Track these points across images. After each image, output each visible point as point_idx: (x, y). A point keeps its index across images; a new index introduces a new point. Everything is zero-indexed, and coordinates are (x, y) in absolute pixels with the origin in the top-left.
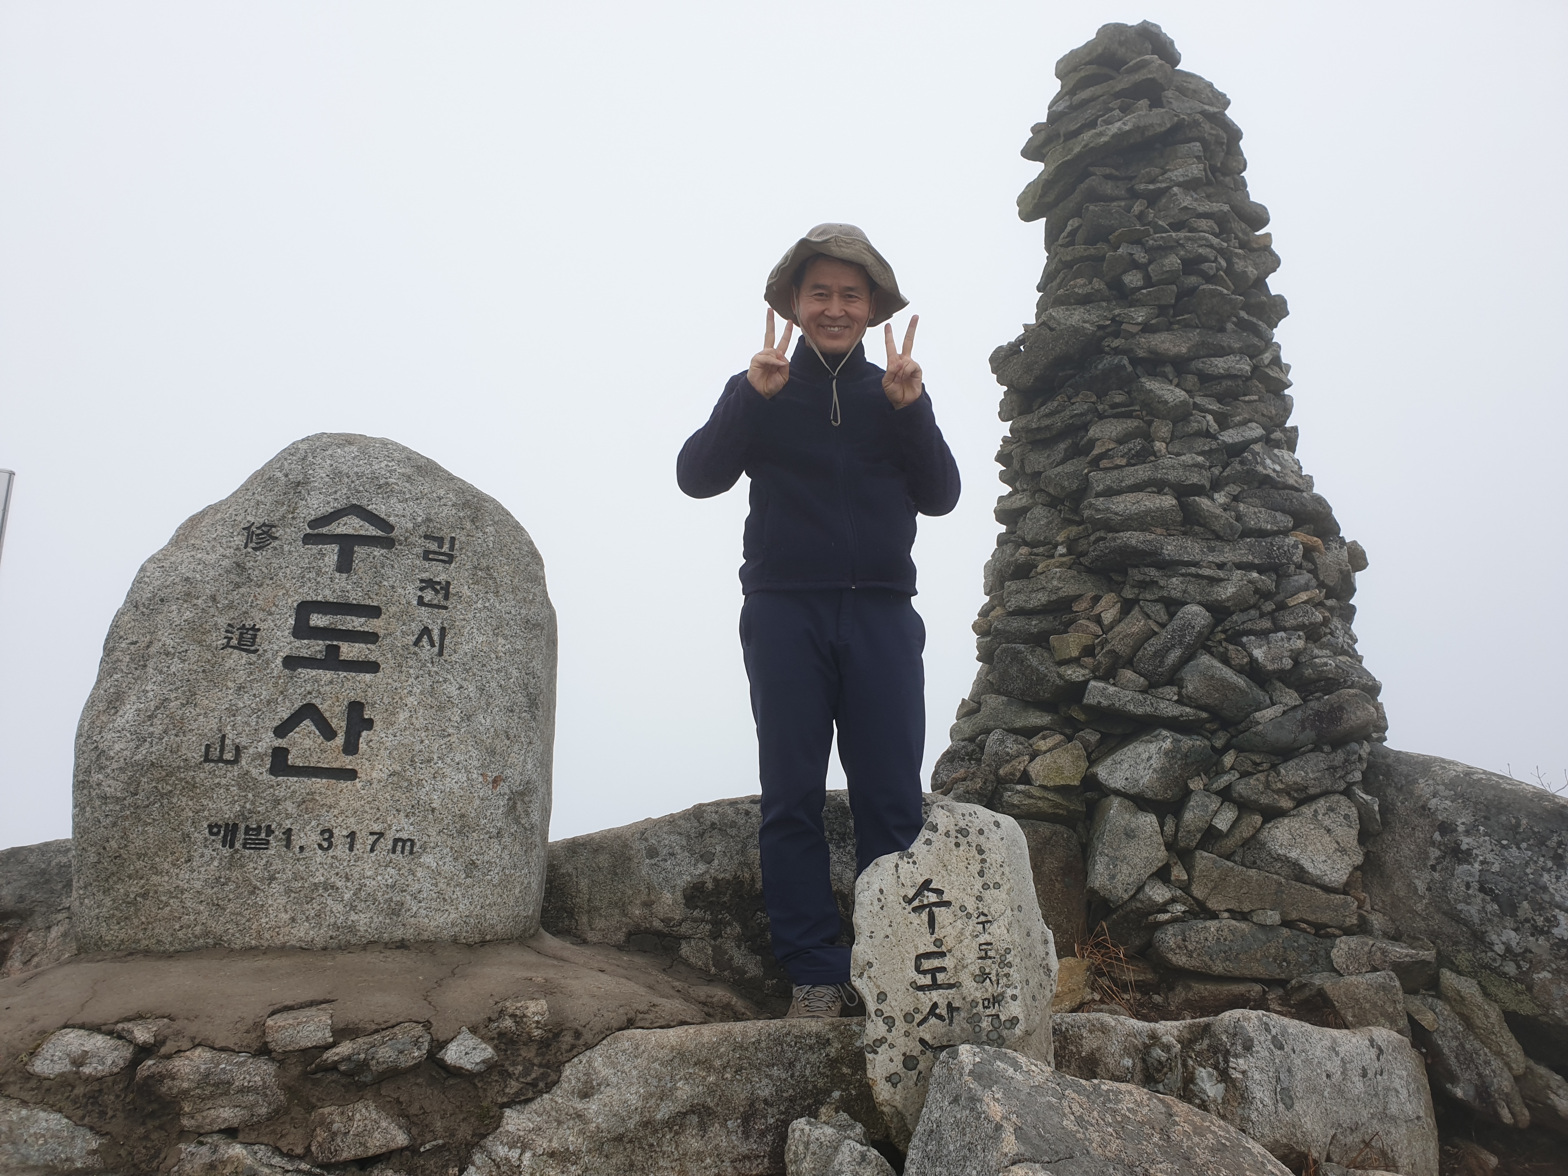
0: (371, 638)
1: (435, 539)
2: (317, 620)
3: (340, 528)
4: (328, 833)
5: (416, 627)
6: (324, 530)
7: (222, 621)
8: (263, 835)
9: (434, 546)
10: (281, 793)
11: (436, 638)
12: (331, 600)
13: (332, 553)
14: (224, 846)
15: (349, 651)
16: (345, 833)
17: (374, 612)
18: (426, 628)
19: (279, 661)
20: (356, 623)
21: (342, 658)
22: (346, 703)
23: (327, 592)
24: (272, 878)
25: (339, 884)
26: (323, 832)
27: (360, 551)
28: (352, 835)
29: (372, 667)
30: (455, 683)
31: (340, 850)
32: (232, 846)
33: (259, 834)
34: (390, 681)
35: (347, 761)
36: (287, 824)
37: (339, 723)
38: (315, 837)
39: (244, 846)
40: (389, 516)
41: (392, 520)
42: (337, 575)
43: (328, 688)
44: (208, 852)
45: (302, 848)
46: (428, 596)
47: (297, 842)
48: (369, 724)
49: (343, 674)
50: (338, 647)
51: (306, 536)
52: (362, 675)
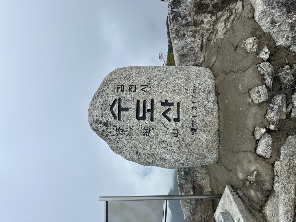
0: (145, 102)
1: (118, 89)
2: (141, 115)
3: (116, 112)
4: (193, 108)
5: (142, 92)
6: (117, 115)
7: (142, 137)
8: (194, 122)
9: (120, 89)
10: (184, 119)
11: (144, 87)
12: (136, 112)
13: (123, 113)
14: (196, 131)
15: (149, 107)
16: (192, 104)
17: (138, 102)
18: (142, 89)
19: (152, 123)
20: (141, 106)
21: (150, 108)
22: (162, 106)
23: (134, 113)
24: (203, 120)
25: (204, 105)
26: (193, 109)
27: (123, 106)
28: (193, 102)
29: (152, 101)
30: (155, 82)
31: (196, 105)
32: (196, 129)
33: (193, 123)
34: (155, 97)
35: (176, 105)
36: (191, 117)
37: (167, 107)
38: (194, 111)
39: (196, 126)
40: (113, 100)
41: (114, 99)
42: (129, 111)
43: (158, 111)
44: (198, 135)
45: (196, 113)
46: (133, 90)
47: (195, 115)
48: (166, 101)
49: (154, 108)
50: (148, 109)
51: (119, 120)
52: (154, 103)
